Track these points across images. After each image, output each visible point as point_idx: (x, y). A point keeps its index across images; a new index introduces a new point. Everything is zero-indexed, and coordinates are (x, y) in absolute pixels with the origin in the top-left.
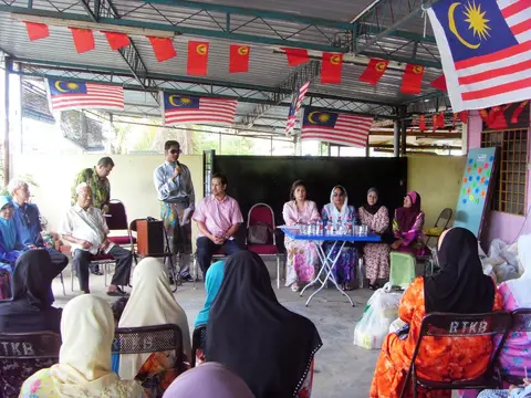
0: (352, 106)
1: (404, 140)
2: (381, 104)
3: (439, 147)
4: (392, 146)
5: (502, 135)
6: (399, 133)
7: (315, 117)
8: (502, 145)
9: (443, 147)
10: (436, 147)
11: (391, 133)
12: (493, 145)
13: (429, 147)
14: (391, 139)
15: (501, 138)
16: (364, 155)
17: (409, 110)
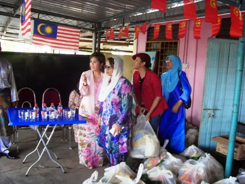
0: (67, 21)
1: (99, 46)
2: (85, 21)
3: (114, 50)
4: (91, 49)
5: (160, 44)
6: (96, 42)
7: (42, 29)
8: (160, 51)
9: (116, 50)
10: (111, 50)
11: (91, 41)
12: (154, 50)
13: (108, 50)
14: (91, 45)
15: (159, 46)
16: (74, 54)
17: (103, 26)
